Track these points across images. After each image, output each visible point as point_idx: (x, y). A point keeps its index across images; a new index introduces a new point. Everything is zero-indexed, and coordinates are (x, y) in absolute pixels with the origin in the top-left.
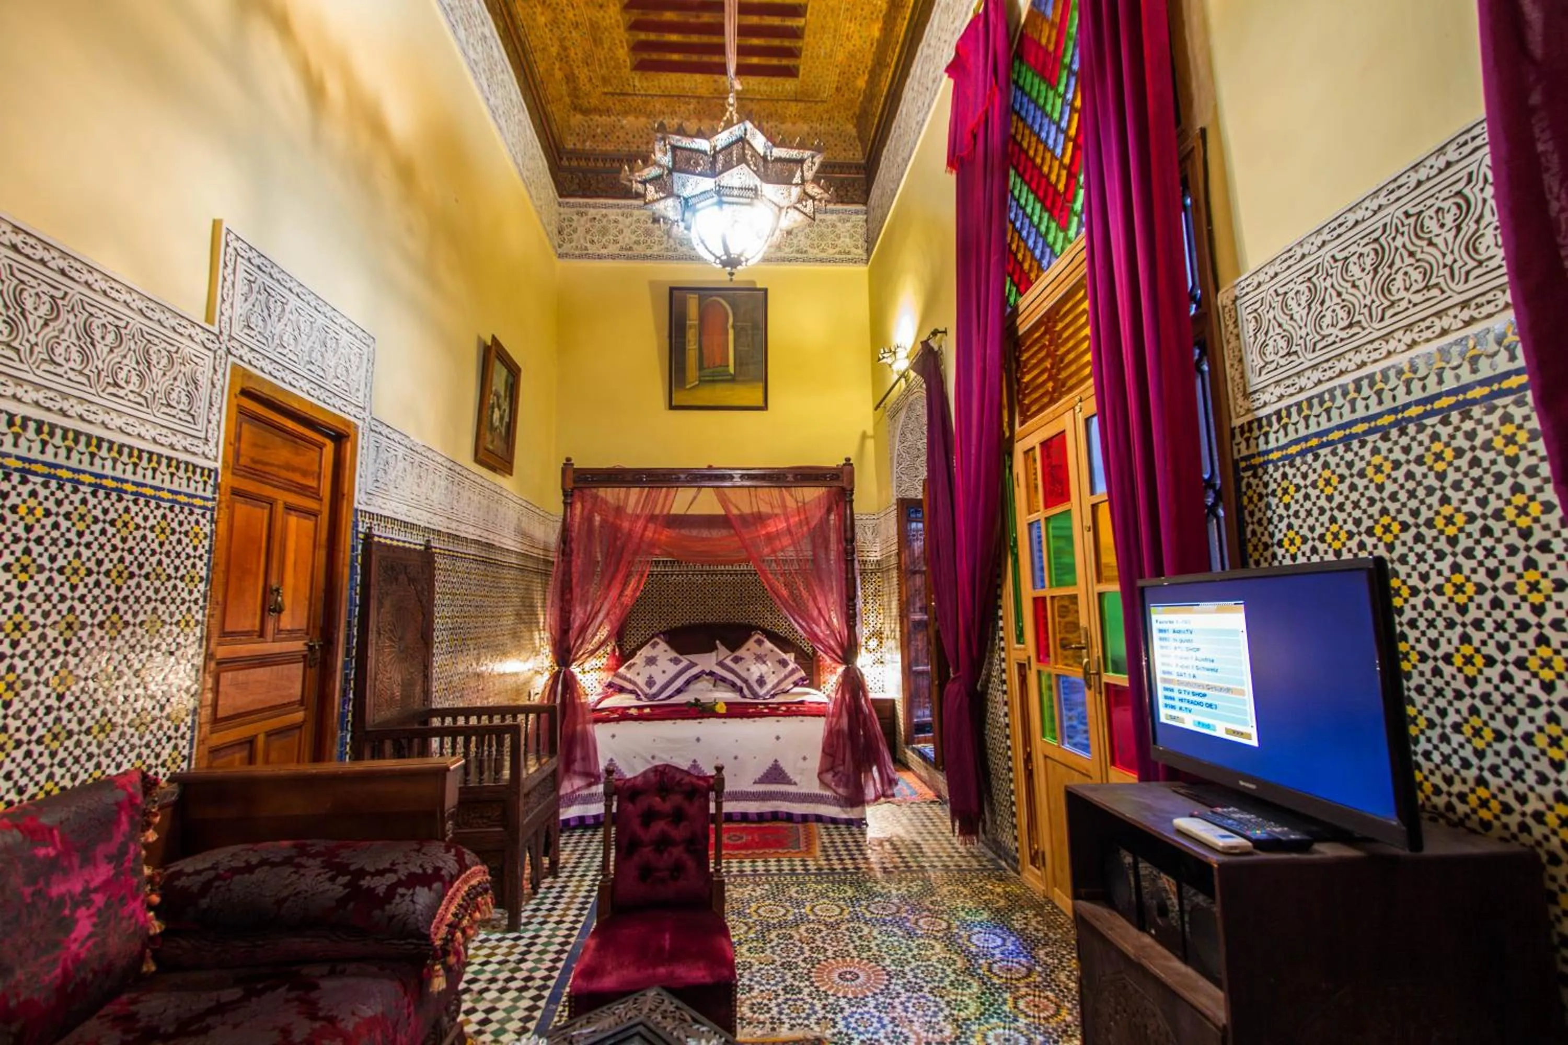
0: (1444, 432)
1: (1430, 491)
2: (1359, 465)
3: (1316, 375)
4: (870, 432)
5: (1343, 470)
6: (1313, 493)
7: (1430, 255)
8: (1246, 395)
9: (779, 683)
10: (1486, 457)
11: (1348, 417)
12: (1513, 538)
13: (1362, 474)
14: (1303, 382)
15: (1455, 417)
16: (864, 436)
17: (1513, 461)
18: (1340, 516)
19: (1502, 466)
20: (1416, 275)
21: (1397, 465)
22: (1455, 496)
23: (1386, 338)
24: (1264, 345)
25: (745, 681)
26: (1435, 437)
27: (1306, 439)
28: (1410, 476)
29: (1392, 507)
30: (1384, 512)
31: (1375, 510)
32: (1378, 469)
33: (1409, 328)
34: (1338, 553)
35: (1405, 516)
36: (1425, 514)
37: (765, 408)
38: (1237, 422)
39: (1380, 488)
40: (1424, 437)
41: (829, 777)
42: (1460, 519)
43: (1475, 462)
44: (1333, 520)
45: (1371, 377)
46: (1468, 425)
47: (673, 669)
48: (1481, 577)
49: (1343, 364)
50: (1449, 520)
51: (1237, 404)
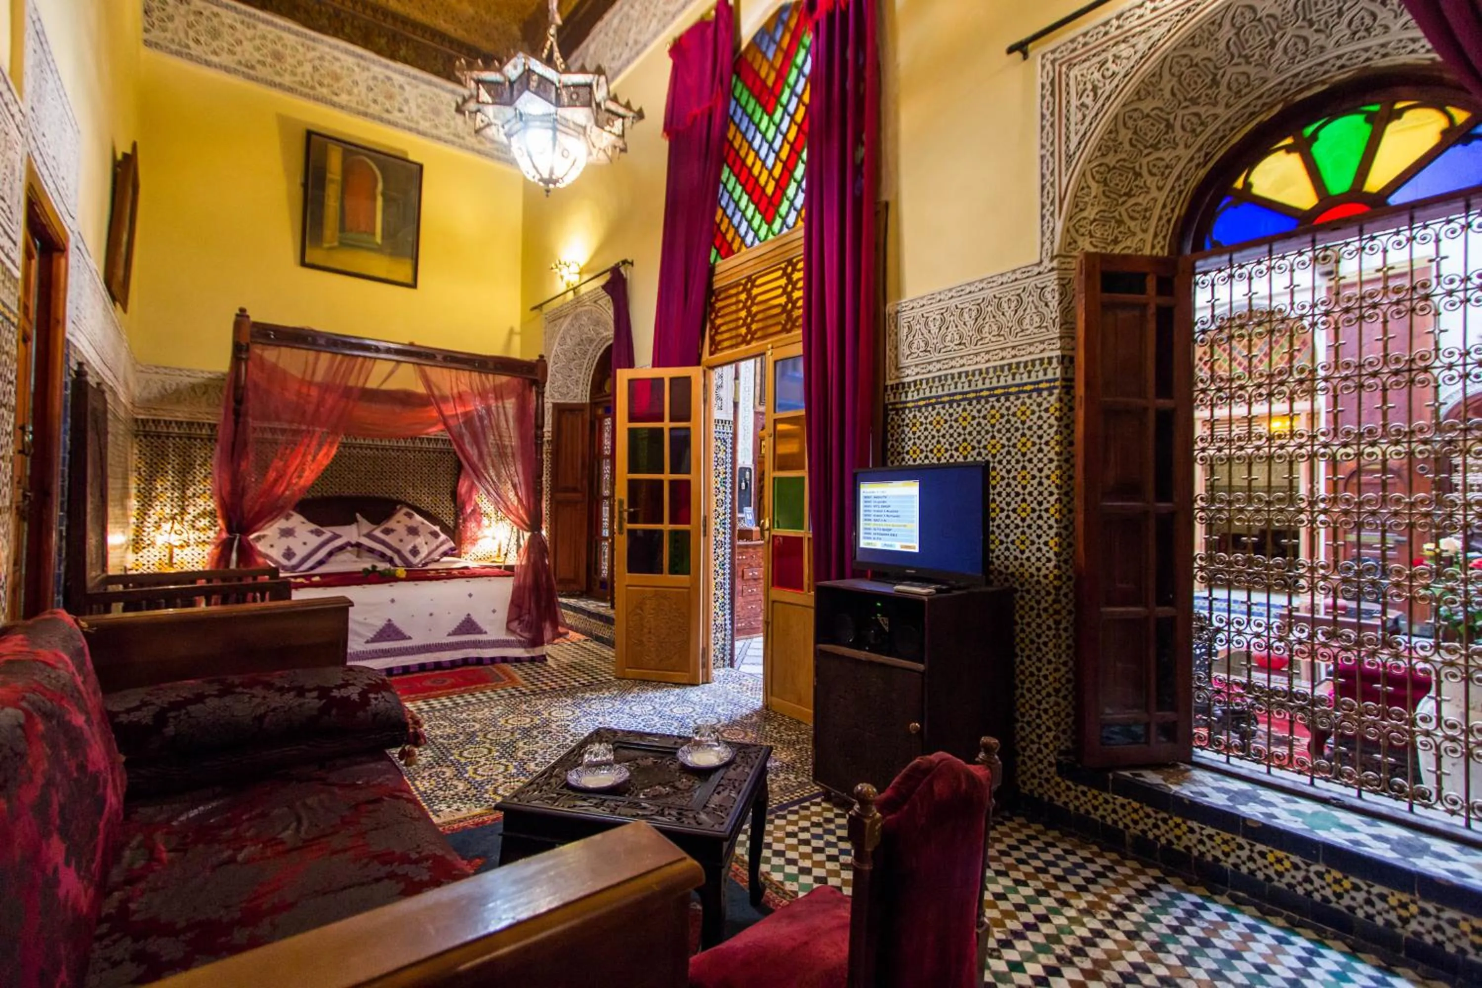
0: (997, 405)
1: (987, 432)
2: (955, 416)
3: (939, 366)
4: (517, 328)
5: (947, 417)
6: (930, 427)
7: (1002, 320)
8: (898, 369)
9: (430, 554)
10: (1013, 419)
11: (953, 391)
12: (1019, 456)
13: (956, 421)
14: (931, 367)
15: (1003, 399)
16: (511, 332)
17: (1023, 423)
18: (943, 441)
19: (1019, 425)
20: (995, 328)
21: (974, 418)
22: (998, 436)
23: (977, 355)
24: (911, 343)
25: (398, 552)
26: (993, 407)
27: (929, 398)
28: (979, 424)
29: (969, 438)
30: (965, 440)
31: (960, 439)
32: (965, 419)
33: (987, 352)
34: (939, 459)
35: (975, 443)
36: (984, 443)
37: (414, 285)
38: (889, 383)
39: (964, 428)
40: (988, 406)
41: (515, 624)
42: (998, 446)
43: (1008, 421)
44: (938, 442)
45: (967, 373)
46: (1008, 404)
47: (316, 541)
48: (1004, 473)
49: (953, 363)
50: (994, 447)
51: (891, 372)
